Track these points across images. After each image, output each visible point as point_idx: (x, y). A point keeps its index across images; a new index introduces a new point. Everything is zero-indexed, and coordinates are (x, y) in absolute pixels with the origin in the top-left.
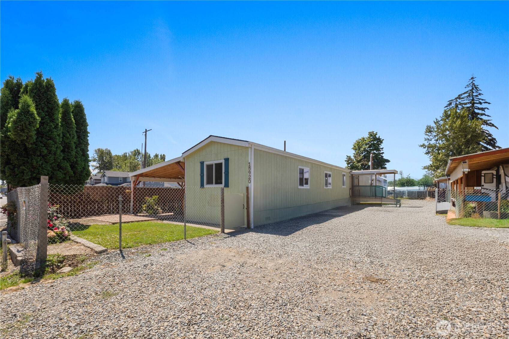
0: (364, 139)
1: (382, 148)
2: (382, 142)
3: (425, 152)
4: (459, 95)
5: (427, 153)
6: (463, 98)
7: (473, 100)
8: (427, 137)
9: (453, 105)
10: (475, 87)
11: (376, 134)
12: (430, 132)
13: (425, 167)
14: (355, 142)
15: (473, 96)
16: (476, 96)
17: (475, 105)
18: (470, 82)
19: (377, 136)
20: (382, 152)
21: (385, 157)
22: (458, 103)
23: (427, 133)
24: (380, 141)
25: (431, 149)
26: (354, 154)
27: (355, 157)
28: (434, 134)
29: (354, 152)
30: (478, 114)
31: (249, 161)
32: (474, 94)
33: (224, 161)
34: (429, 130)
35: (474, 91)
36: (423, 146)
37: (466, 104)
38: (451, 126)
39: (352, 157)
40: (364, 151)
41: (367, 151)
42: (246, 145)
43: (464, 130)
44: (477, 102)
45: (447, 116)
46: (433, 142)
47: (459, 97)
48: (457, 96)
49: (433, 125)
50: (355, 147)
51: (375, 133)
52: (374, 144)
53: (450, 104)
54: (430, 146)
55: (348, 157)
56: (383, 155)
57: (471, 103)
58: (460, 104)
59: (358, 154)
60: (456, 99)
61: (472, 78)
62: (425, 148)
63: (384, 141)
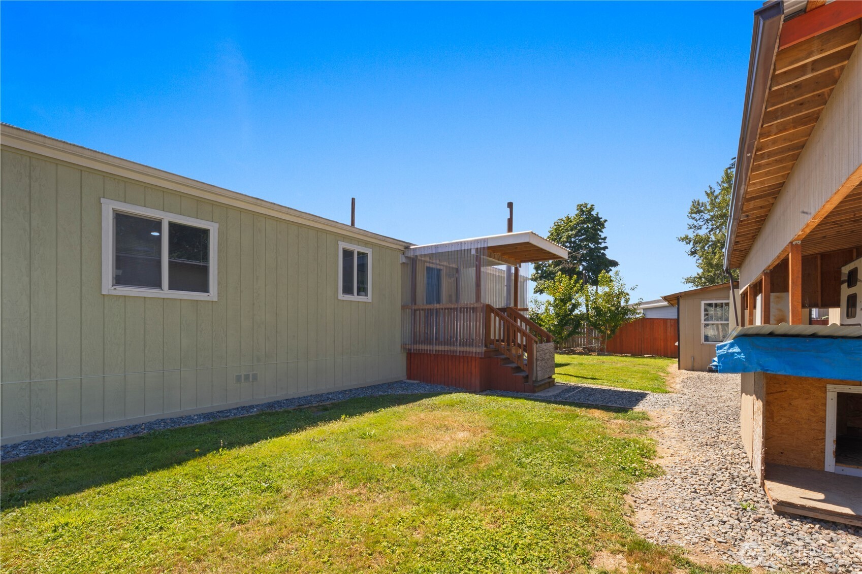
0: (568, 218)
3: (688, 251)
5: (693, 253)
8: (692, 222)
11: (592, 209)
12: (699, 212)
13: (687, 279)
19: (594, 213)
20: (603, 245)
23: (694, 215)
24: (599, 223)
25: (700, 245)
28: (707, 216)
34: (697, 209)
36: (686, 239)
41: (574, 242)
46: (703, 232)
49: (704, 199)
51: (589, 206)
52: (586, 229)
54: (698, 241)
56: (606, 252)
62: (688, 243)
63: (606, 225)
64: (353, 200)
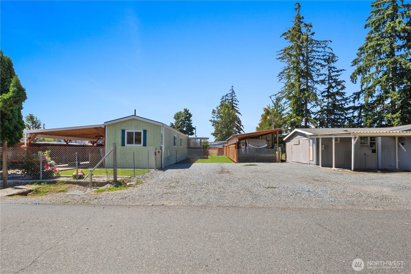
0: (181, 112)
1: (192, 120)
2: (191, 116)
3: (212, 124)
4: (227, 94)
5: (213, 125)
6: (228, 96)
7: (232, 98)
8: (213, 116)
9: (224, 99)
10: (233, 92)
11: (189, 111)
12: (215, 113)
13: (212, 133)
14: (175, 114)
15: (232, 96)
16: (234, 96)
17: (233, 101)
18: (231, 88)
19: (189, 112)
20: (191, 122)
21: (193, 126)
22: (226, 98)
23: (213, 114)
24: (190, 115)
25: (215, 123)
26: (175, 122)
27: (176, 124)
28: (216, 114)
29: (175, 120)
30: (234, 106)
31: (162, 133)
32: (233, 95)
33: (143, 131)
34: (214, 112)
35: (233, 94)
36: (211, 121)
37: (230, 100)
38: (224, 112)
39: (174, 124)
40: (181, 120)
41: (183, 121)
42: (161, 125)
43: (229, 114)
44: (234, 100)
45: (222, 105)
46: (216, 119)
47: (227, 95)
48: (226, 95)
49: (216, 109)
50: (176, 117)
51: (187, 110)
52: (187, 117)
53: (223, 98)
54: (214, 121)
55: (171, 123)
56: (192, 124)
57: (231, 100)
58: (228, 99)
59: (178, 122)
60: (225, 96)
61: (232, 86)
62: (212, 122)
63: (192, 116)
64: (135, 110)
